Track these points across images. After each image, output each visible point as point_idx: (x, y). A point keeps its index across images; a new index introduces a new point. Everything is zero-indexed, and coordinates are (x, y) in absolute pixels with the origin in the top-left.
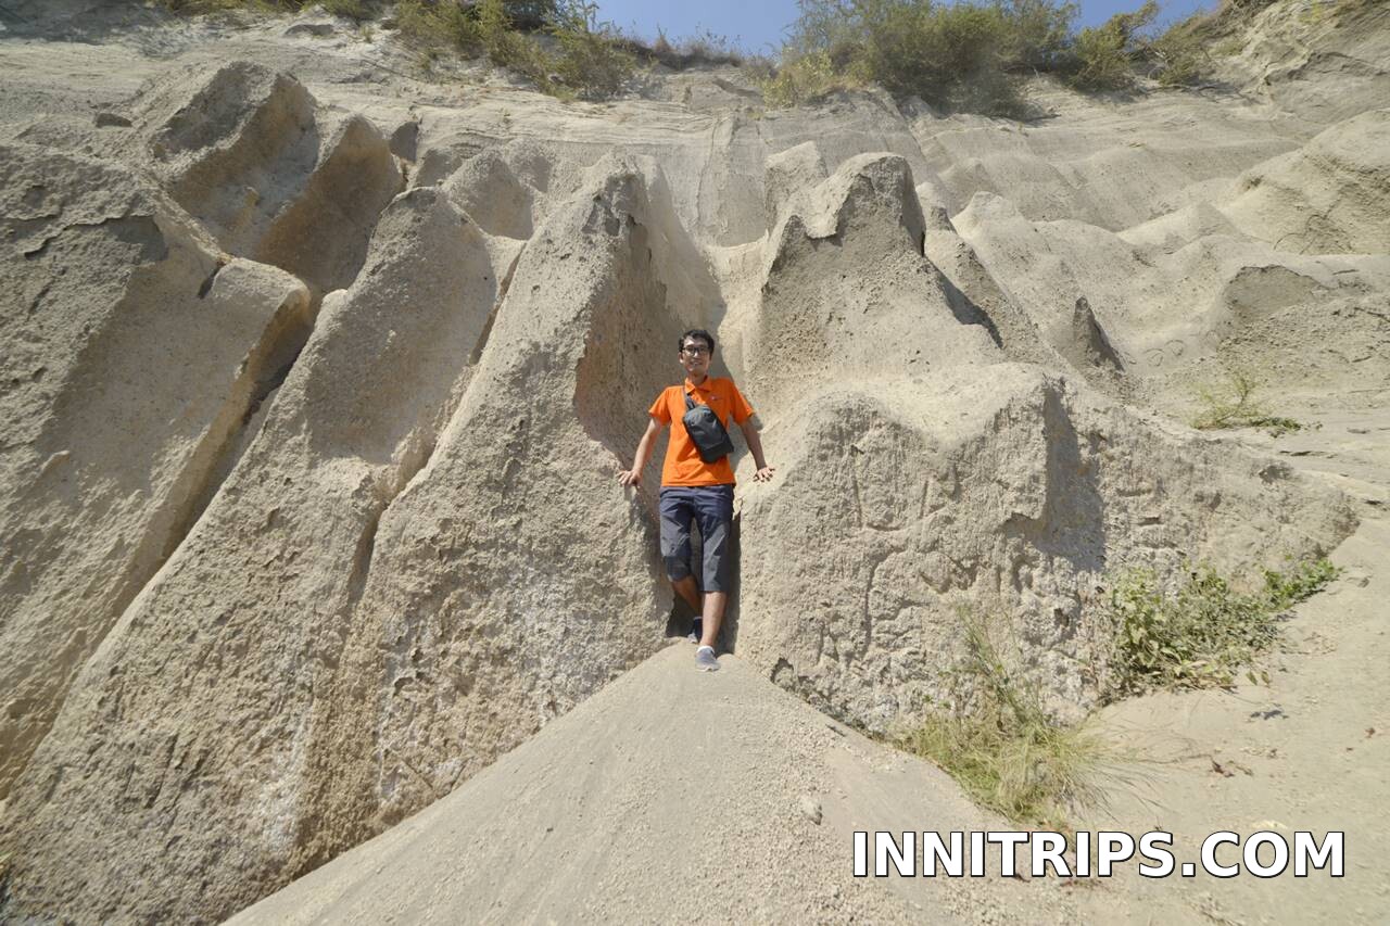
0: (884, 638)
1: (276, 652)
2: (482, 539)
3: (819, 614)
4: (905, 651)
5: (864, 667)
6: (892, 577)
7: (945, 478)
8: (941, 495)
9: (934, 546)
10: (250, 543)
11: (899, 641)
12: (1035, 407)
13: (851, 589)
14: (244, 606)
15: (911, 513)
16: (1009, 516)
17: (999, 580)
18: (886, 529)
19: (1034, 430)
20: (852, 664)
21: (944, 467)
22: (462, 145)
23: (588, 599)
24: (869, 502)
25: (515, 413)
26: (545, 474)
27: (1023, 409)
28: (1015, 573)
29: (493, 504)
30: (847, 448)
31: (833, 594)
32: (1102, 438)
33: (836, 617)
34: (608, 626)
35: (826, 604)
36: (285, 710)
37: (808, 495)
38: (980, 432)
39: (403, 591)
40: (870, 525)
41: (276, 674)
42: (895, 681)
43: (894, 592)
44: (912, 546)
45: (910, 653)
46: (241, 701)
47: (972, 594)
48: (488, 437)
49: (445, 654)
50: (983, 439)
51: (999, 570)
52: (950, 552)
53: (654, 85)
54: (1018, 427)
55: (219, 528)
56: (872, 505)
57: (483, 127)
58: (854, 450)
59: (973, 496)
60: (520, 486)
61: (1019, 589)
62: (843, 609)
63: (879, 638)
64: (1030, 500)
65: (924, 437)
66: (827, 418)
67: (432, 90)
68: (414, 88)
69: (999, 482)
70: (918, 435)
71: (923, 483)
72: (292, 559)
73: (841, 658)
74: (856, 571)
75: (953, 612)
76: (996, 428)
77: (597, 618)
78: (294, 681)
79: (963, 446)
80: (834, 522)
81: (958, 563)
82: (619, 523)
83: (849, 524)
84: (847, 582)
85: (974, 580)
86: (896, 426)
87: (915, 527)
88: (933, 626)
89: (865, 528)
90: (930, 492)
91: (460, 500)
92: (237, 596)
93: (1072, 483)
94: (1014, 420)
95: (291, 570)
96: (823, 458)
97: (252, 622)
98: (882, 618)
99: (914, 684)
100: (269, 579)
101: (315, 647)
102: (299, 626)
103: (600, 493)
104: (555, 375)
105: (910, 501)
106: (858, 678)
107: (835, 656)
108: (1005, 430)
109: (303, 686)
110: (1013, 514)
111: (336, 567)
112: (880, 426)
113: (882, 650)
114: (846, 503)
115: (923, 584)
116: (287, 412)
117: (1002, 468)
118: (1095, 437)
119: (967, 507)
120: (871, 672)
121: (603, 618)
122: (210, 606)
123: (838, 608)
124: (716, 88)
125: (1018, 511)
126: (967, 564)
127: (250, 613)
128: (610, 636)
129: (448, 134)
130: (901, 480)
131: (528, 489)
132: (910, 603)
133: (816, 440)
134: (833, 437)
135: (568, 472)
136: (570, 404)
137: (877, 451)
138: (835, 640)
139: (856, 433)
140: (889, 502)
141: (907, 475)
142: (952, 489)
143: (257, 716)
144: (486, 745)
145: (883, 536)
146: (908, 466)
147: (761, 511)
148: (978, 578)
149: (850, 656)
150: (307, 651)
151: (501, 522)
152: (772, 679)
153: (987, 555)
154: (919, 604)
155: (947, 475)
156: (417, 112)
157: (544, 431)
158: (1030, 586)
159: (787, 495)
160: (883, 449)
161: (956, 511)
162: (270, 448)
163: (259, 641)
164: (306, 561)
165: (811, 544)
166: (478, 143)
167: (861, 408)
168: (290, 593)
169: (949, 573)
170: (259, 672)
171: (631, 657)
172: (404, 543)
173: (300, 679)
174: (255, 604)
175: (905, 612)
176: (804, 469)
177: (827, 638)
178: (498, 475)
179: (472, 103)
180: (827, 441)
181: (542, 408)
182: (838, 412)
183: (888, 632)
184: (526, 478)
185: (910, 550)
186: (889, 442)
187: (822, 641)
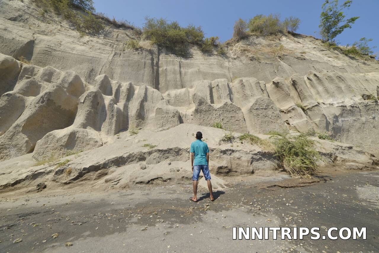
9: (53, 147)
13: (43, 150)
15: (52, 144)
16: (61, 144)
21: (57, 140)
22: (46, 50)
25: (13, 131)
26: (16, 138)
35: (40, 151)
38: (62, 137)
43: (47, 150)
47: (55, 151)
48: (9, 133)
51: (59, 149)
53: (109, 32)
54: (66, 136)
57: (53, 45)
59: (59, 142)
60: (13, 139)
63: (44, 154)
64: (64, 143)
67: (43, 26)
68: (37, 24)
69: (62, 141)
75: (52, 152)
79: (59, 138)
82: (23, 143)
86: (54, 136)
103: (22, 140)
104: (20, 127)
115: (50, 150)
121: (20, 152)
124: (125, 35)
126: (56, 148)
129: (42, 46)
135: (19, 138)
136: (21, 131)
137: (51, 138)
145: (48, 145)
146: (54, 139)
156: (35, 36)
159: (40, 141)
161: (56, 144)
166: (50, 50)
167: (51, 134)
178: (10, 138)
179: (53, 34)
180: (46, 137)
181: (17, 131)
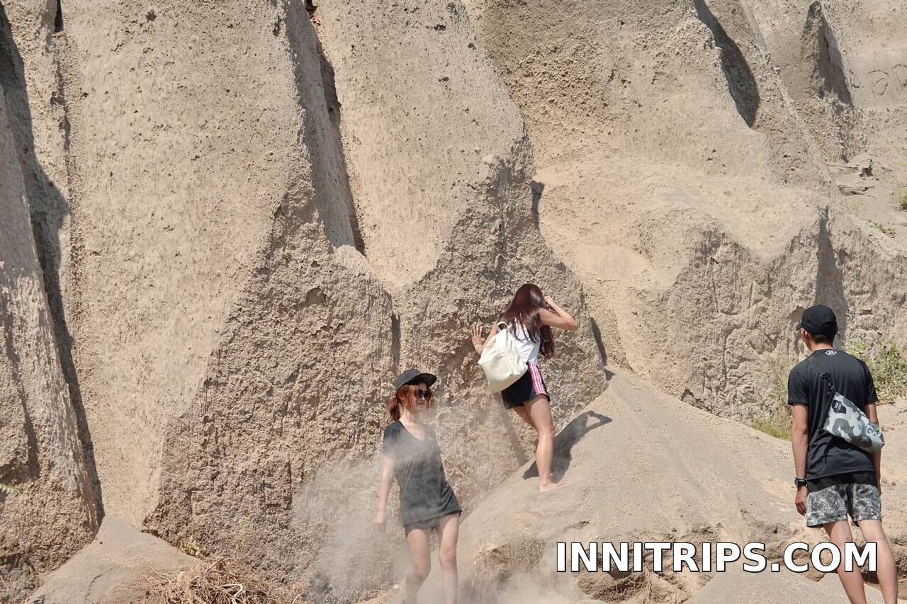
0: (734, 379)
1: (344, 400)
2: (486, 315)
3: (702, 364)
4: (744, 386)
5: (725, 395)
6: (735, 344)
7: (763, 283)
8: (760, 293)
9: (756, 326)
10: (291, 316)
11: (740, 381)
12: (814, 237)
13: (717, 350)
14: (306, 366)
15: (744, 304)
16: (795, 309)
17: (788, 347)
18: (731, 314)
19: (812, 252)
20: (719, 393)
21: (763, 275)
23: (559, 357)
24: (722, 296)
25: (494, 219)
26: (521, 268)
27: (808, 238)
28: (796, 343)
29: (490, 289)
30: (708, 259)
31: (707, 353)
32: (846, 254)
33: (711, 367)
34: (573, 374)
35: (705, 359)
36: (361, 441)
37: (690, 291)
38: (782, 252)
39: (435, 353)
40: (723, 311)
41: (348, 416)
42: (740, 402)
43: (737, 353)
44: (745, 325)
45: (746, 388)
46: (328, 436)
47: (774, 355)
48: (478, 236)
49: (467, 396)
50: (784, 257)
51: (789, 341)
52: (765, 329)
54: (804, 249)
55: (259, 303)
56: (723, 298)
58: (713, 260)
59: (777, 294)
60: (506, 276)
61: (798, 353)
62: (713, 361)
63: (731, 379)
64: (807, 299)
65: (751, 253)
66: (698, 238)
69: (791, 286)
70: (748, 251)
71: (750, 285)
72: (338, 329)
73: (713, 390)
74: (718, 339)
75: (767, 365)
76: (792, 250)
77: (565, 368)
78: (363, 421)
79: (774, 262)
80: (705, 309)
81: (768, 336)
82: (575, 304)
83: (712, 310)
84: (714, 346)
85: (775, 347)
86: (736, 245)
87: (746, 314)
88: (757, 373)
89: (720, 313)
90: (754, 291)
91: (465, 285)
92: (299, 358)
93: (827, 286)
94: (801, 244)
95: (339, 338)
96: (697, 266)
97: (317, 379)
98: (731, 367)
99: (749, 404)
100: (322, 345)
101: (379, 395)
102: (361, 380)
103: (559, 283)
104: (515, 187)
105: (743, 296)
106: (722, 401)
107: (710, 389)
108: (796, 251)
109: (372, 423)
110: (798, 307)
111: (380, 336)
112: (726, 244)
113: (732, 386)
114: (711, 297)
115: (751, 348)
116: (298, 201)
117: (793, 277)
118: (843, 253)
119: (773, 302)
120: (728, 397)
121: (569, 369)
122: (275, 367)
123: (712, 361)
125: (800, 305)
126: (773, 337)
127: (313, 372)
128: (575, 380)
130: (739, 282)
131: (512, 278)
132: (745, 359)
133: (693, 253)
134: (702, 252)
135: (534, 266)
136: (529, 213)
137: (726, 262)
138: (710, 380)
139: (713, 249)
140: (733, 297)
141: (741, 279)
142: (766, 290)
143: (342, 446)
144: (504, 454)
145: (730, 318)
146: (742, 273)
147: (662, 300)
148: (778, 345)
149: (718, 389)
150: (373, 398)
151: (497, 303)
152: (682, 400)
153: (783, 332)
154: (749, 360)
155: (764, 281)
157: (513, 232)
158: (803, 352)
159: (677, 291)
160: (730, 261)
161: (768, 304)
162: (285, 233)
163: (326, 393)
164: (350, 331)
165: (695, 322)
167: (716, 230)
168: (344, 354)
169: (764, 342)
170: (334, 415)
171: (588, 393)
172: (430, 317)
173: (369, 418)
174: (314, 365)
175: (742, 364)
176: (687, 273)
177: (706, 379)
178: (493, 267)
180: (699, 254)
181: (510, 214)
182: (704, 234)
183: (735, 376)
184: (509, 270)
185: (743, 329)
186: (732, 256)
187: (704, 380)
